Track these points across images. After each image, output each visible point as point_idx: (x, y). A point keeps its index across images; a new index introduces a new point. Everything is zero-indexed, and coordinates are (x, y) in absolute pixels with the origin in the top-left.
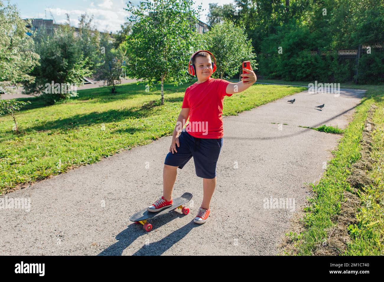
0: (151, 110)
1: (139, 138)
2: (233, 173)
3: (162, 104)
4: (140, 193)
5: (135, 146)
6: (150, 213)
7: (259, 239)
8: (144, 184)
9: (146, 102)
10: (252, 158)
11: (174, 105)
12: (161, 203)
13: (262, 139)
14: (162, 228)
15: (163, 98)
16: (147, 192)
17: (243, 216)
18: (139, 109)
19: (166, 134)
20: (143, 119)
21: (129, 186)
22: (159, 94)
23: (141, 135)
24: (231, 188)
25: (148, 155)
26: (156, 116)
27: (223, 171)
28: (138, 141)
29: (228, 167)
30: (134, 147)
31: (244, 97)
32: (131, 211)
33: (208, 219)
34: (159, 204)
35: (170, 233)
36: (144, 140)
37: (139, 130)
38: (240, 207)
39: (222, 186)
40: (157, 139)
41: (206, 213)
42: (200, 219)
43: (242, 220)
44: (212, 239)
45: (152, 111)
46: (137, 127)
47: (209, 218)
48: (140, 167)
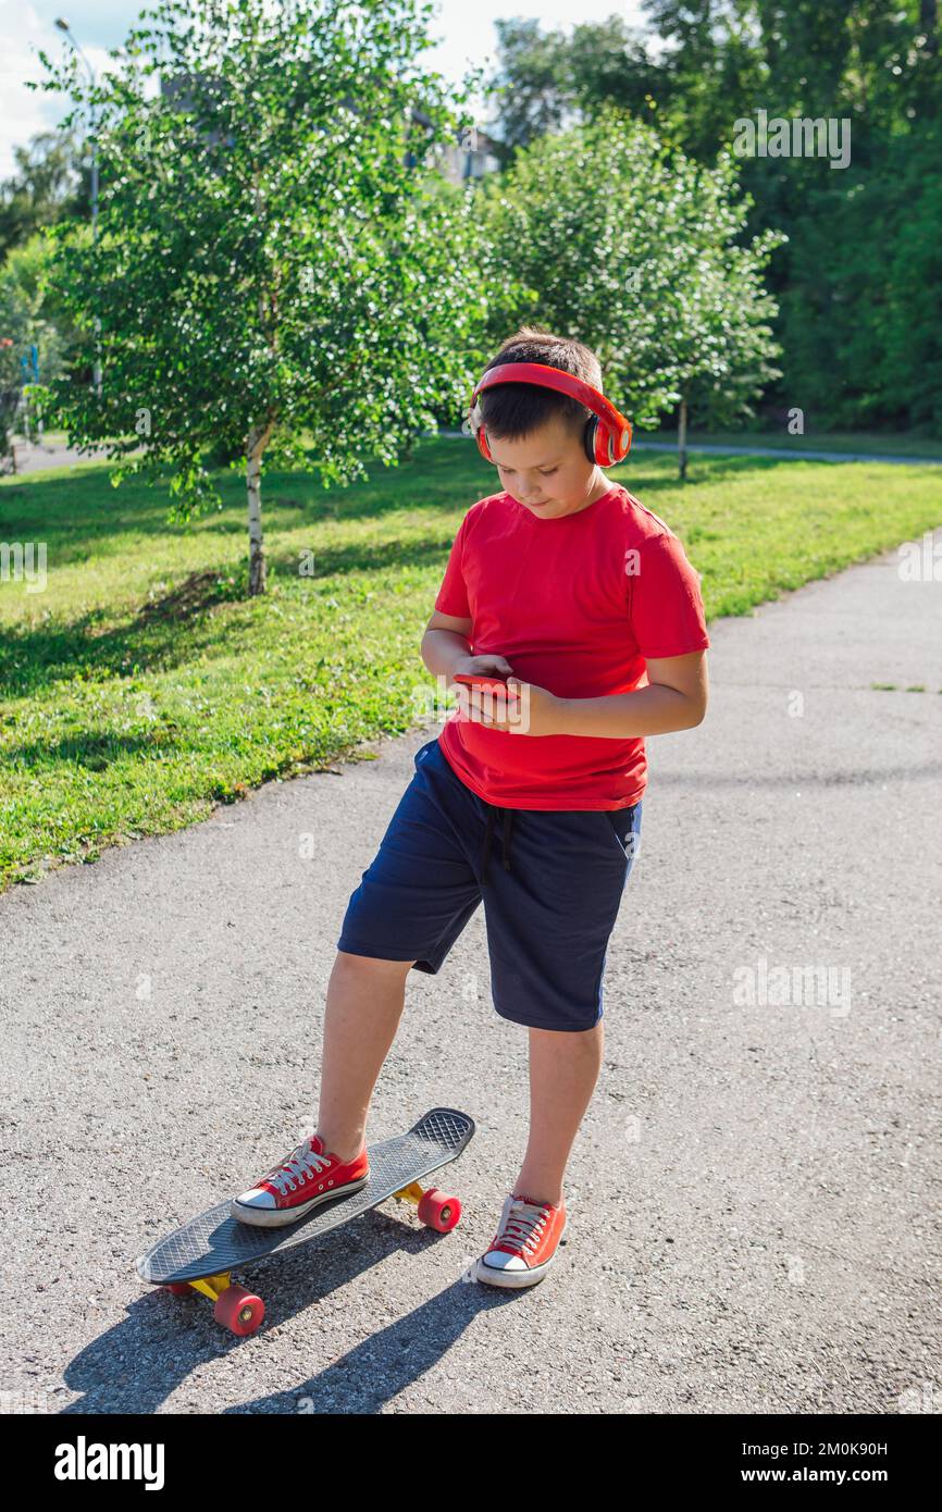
0: (192, 626)
1: (137, 790)
2: (676, 984)
3: (256, 589)
4: (163, 1117)
5: (121, 839)
6: (244, 1233)
7: (848, 1369)
8: (185, 1060)
9: (165, 579)
10: (779, 895)
11: (323, 593)
12: (304, 1175)
13: (828, 782)
14: (303, 1322)
15: (257, 557)
16: (201, 1110)
17: (749, 1234)
18: (126, 622)
19: (289, 764)
20: (148, 681)
21: (100, 1075)
22: (234, 529)
23: (148, 775)
24: (675, 1075)
25: (197, 894)
26: (225, 663)
27: (622, 978)
28: (136, 808)
29: (650, 949)
30: (115, 844)
31: (711, 539)
32: (124, 1220)
33: (558, 1261)
34: (295, 1180)
35: (347, 1349)
36: (168, 803)
37: (136, 745)
38: (732, 1185)
39: (621, 1062)
40: (237, 794)
41: (546, 1229)
42: (515, 1263)
43: (744, 1261)
44: (589, 1374)
45: (204, 630)
46: (122, 725)
47: (559, 1249)
48: (157, 964)
